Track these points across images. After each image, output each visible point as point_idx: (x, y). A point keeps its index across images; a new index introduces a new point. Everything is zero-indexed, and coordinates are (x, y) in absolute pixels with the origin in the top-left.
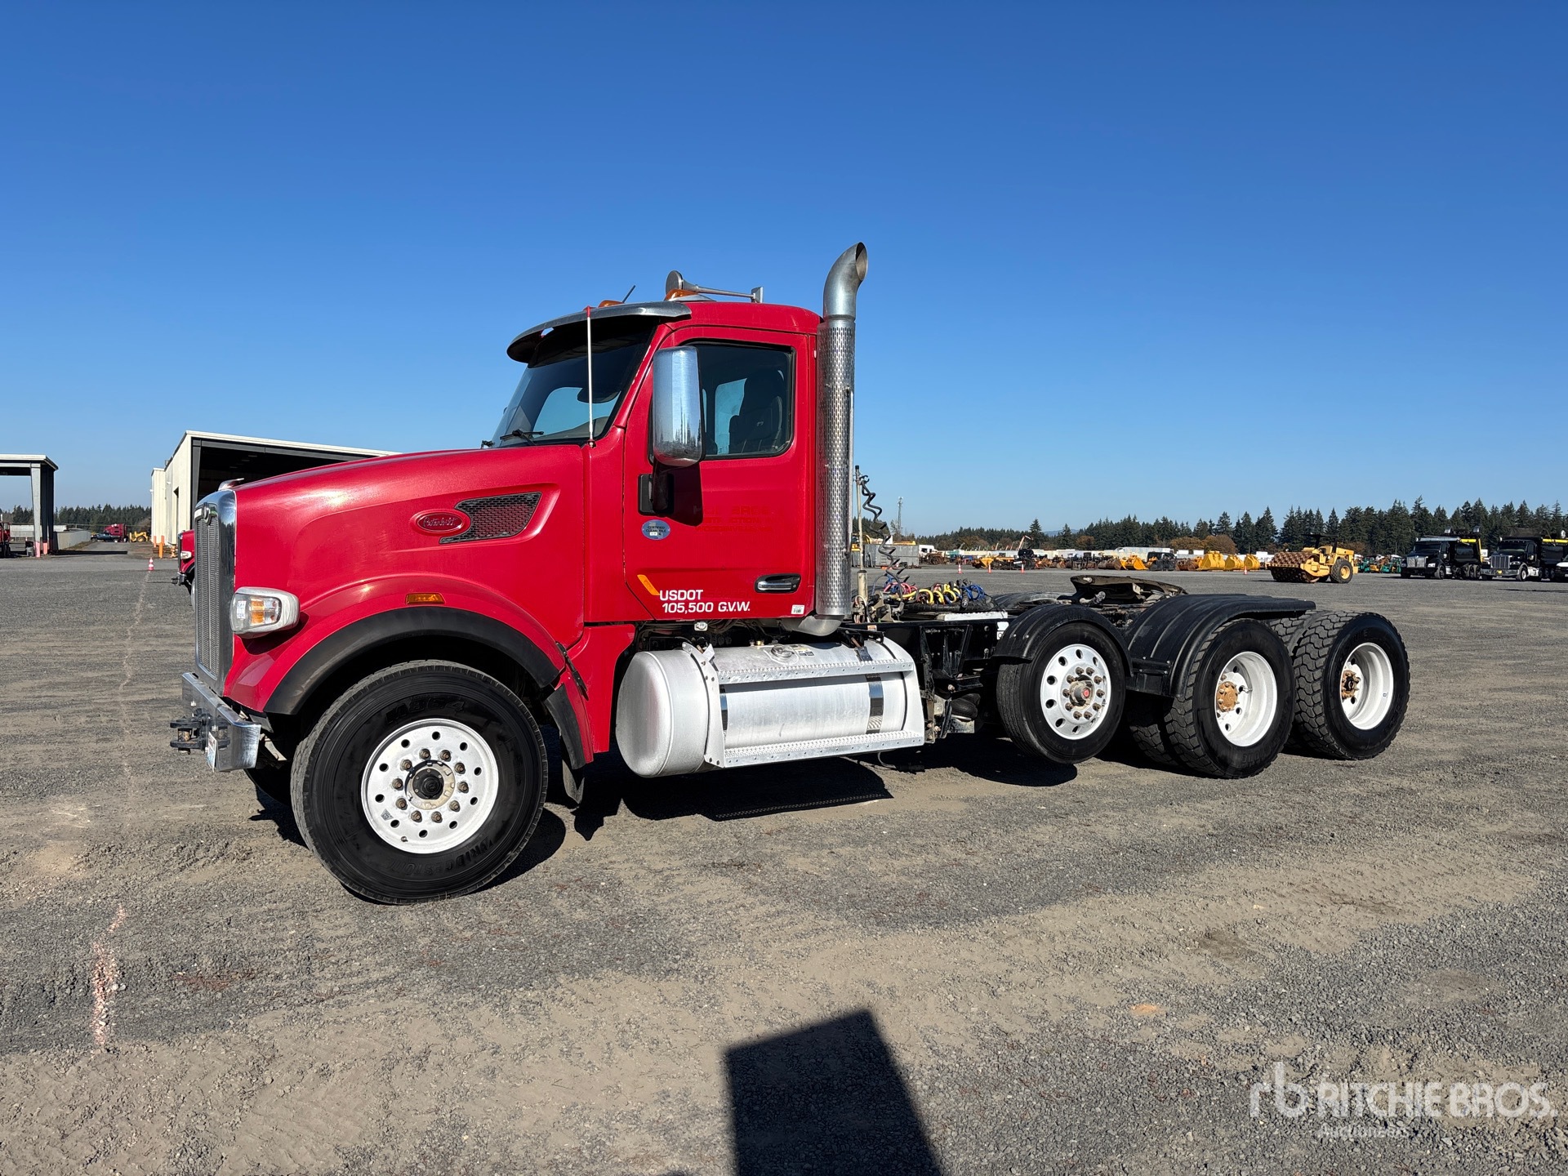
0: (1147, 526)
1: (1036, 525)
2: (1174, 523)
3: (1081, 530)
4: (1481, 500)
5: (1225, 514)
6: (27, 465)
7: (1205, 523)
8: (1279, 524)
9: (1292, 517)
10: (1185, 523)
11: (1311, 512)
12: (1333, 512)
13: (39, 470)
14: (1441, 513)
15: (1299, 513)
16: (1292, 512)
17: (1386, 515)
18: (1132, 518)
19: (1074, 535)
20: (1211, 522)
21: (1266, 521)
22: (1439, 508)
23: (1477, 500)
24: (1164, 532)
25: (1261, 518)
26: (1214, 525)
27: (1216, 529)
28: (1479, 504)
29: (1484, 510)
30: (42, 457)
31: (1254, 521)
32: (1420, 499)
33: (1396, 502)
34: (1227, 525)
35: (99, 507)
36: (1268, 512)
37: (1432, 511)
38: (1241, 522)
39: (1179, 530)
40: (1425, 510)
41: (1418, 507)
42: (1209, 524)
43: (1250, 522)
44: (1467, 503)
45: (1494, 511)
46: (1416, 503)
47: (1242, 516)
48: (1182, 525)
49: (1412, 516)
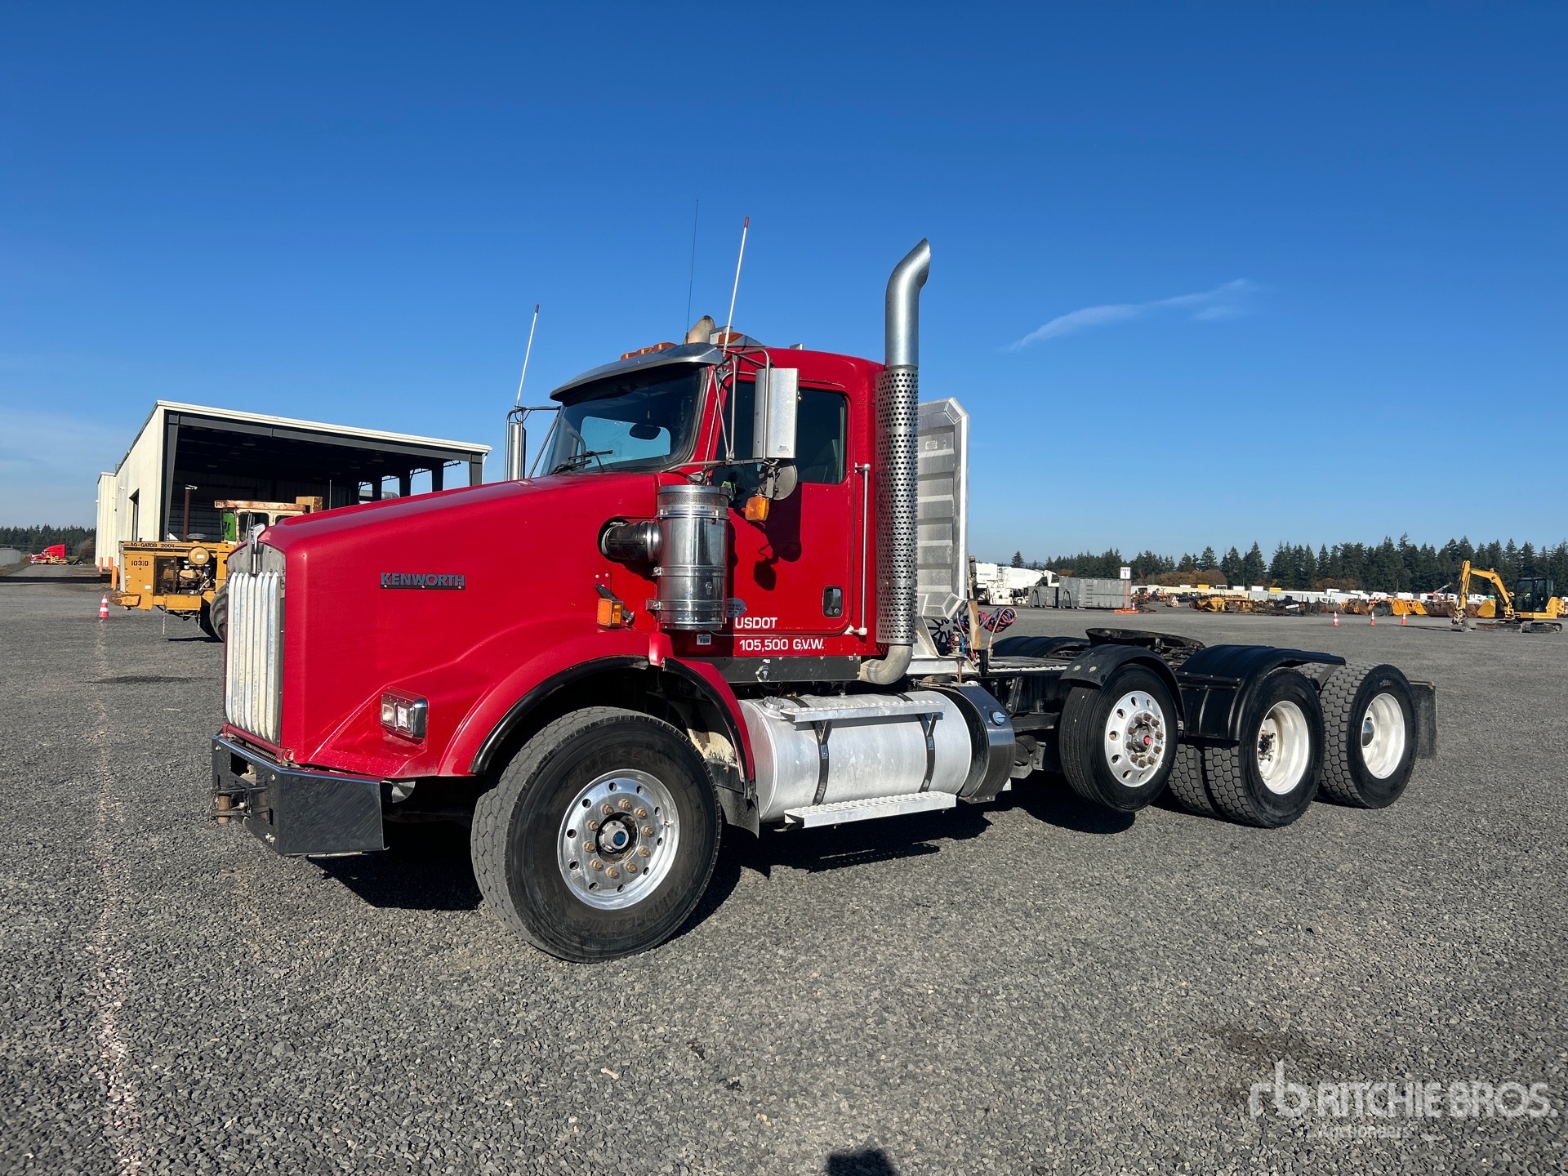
5: (1209, 549)
9: (1282, 552)
11: (1300, 547)
15: (1288, 548)
18: (1114, 552)
21: (1253, 557)
24: (1147, 568)
26: (1197, 560)
31: (1242, 556)
36: (1256, 547)
38: (1228, 557)
43: (1237, 557)
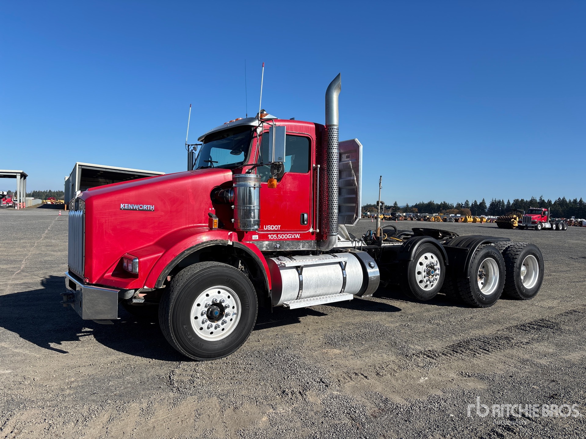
0: (437, 205)
1: (396, 204)
2: (448, 204)
3: (413, 206)
4: (565, 197)
6: (15, 174)
7: (460, 204)
8: (488, 205)
10: (452, 204)
12: (509, 201)
13: (20, 176)
14: (550, 202)
16: (493, 200)
17: (529, 202)
19: (410, 208)
20: (462, 203)
22: (549, 200)
23: (563, 197)
25: (481, 202)
27: (464, 206)
28: (564, 199)
29: (566, 201)
30: (21, 171)
32: (542, 196)
33: (532, 197)
34: (468, 205)
35: (47, 191)
37: (546, 201)
39: (450, 207)
40: (544, 201)
41: (541, 199)
42: (461, 204)
44: (560, 198)
45: (570, 201)
46: (540, 198)
47: (474, 201)
48: (451, 204)
49: (539, 202)
